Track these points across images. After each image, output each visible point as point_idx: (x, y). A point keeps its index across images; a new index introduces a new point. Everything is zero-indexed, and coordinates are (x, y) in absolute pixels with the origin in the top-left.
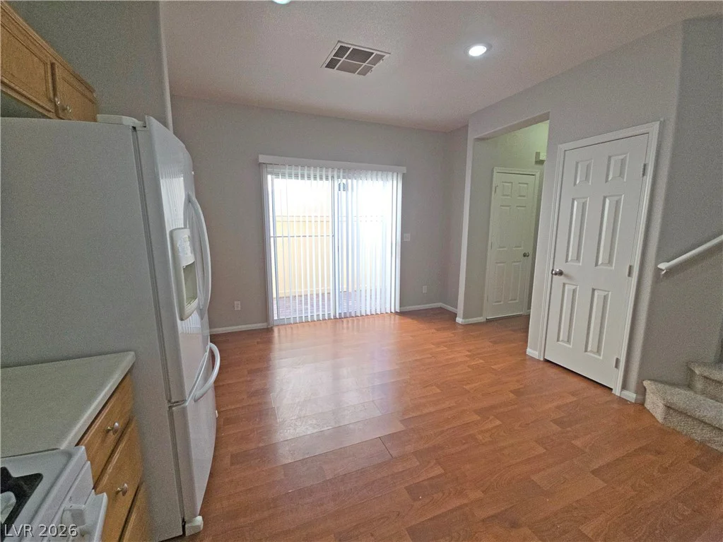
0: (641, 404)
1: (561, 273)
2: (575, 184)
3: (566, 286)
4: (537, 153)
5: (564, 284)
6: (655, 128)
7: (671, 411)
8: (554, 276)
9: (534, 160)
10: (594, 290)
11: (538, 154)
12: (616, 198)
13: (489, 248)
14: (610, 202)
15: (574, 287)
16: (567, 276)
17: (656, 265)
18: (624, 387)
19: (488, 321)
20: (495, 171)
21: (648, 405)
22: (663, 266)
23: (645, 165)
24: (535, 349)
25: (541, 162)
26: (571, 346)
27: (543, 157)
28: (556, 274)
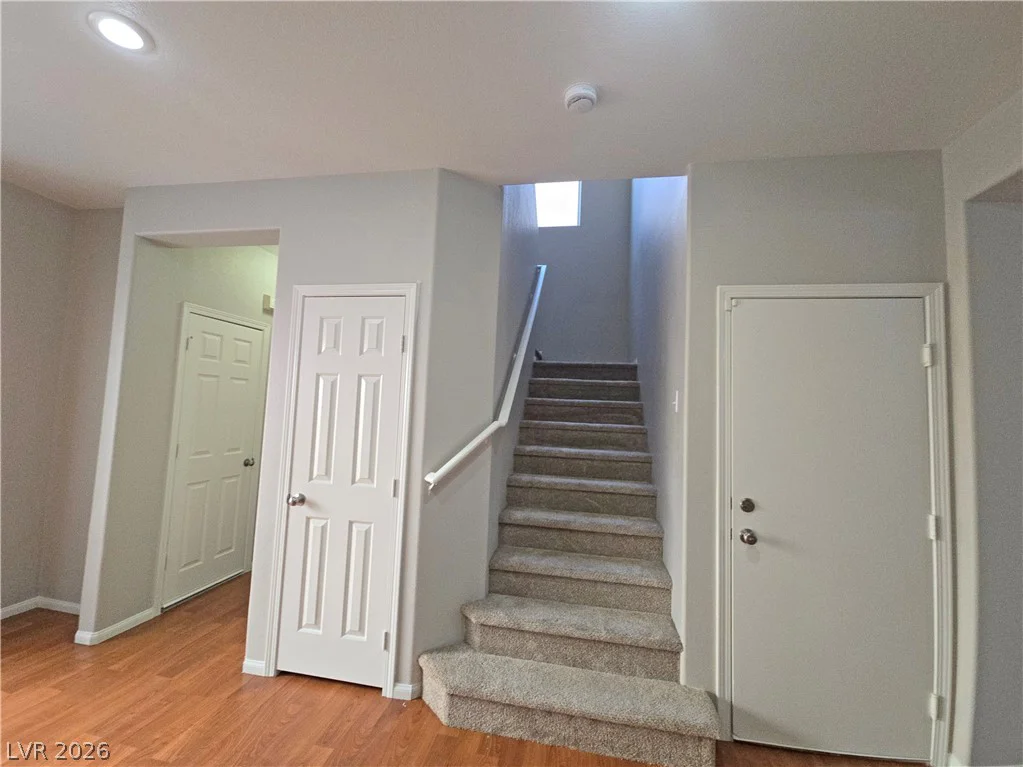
0: (418, 697)
1: (302, 500)
2: (320, 352)
3: (311, 521)
4: (265, 296)
5: (308, 519)
6: (411, 291)
7: (456, 699)
8: (291, 507)
9: (261, 307)
10: (351, 523)
11: (267, 298)
12: (374, 379)
13: (172, 457)
14: (367, 383)
15: (323, 522)
16: (312, 505)
17: (424, 476)
18: (397, 679)
19: (167, 612)
20: (186, 310)
21: (427, 698)
22: (432, 478)
23: (404, 337)
24: (258, 657)
25: (269, 311)
26: (320, 632)
27: (272, 305)
28: (294, 503)
